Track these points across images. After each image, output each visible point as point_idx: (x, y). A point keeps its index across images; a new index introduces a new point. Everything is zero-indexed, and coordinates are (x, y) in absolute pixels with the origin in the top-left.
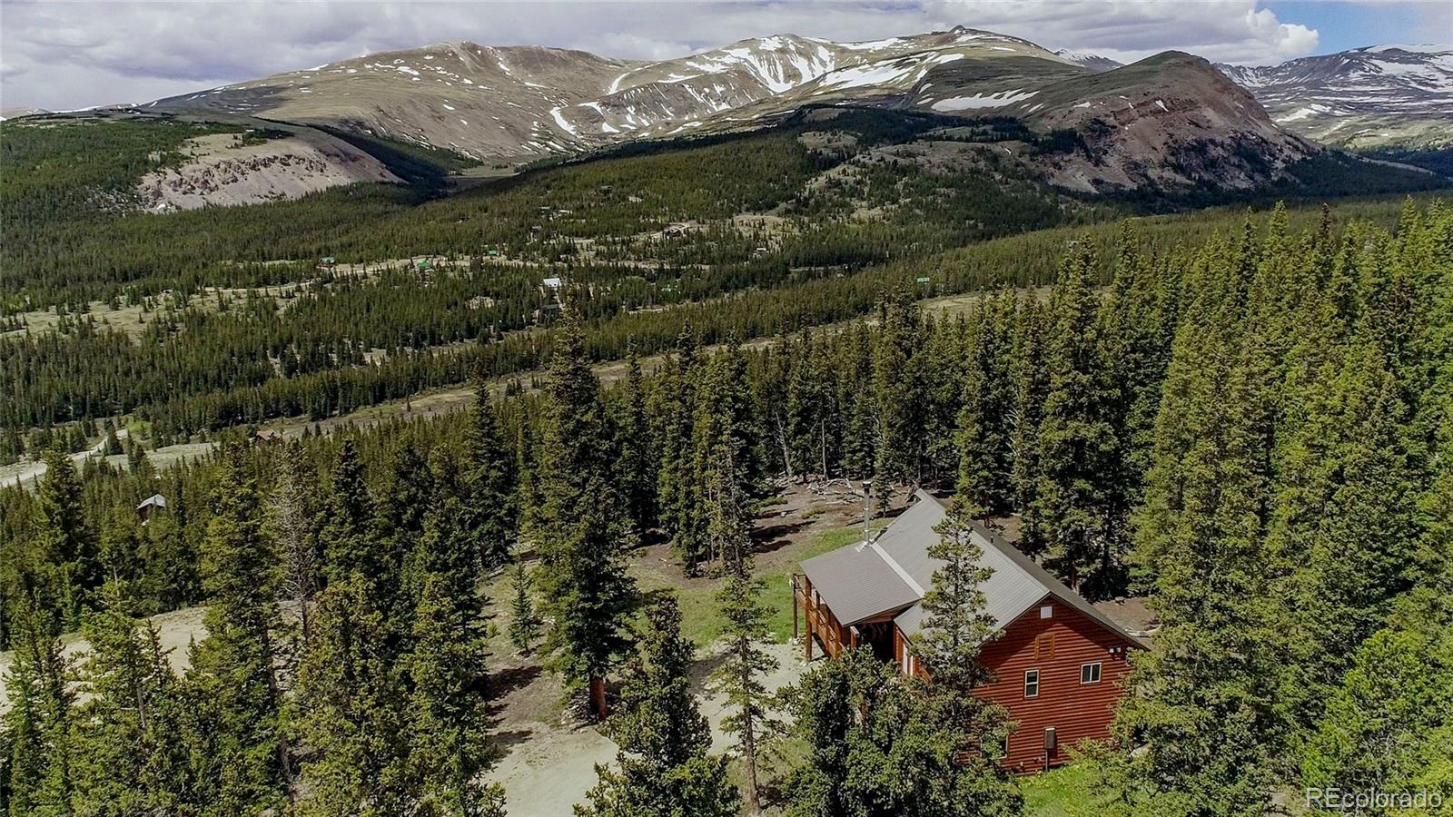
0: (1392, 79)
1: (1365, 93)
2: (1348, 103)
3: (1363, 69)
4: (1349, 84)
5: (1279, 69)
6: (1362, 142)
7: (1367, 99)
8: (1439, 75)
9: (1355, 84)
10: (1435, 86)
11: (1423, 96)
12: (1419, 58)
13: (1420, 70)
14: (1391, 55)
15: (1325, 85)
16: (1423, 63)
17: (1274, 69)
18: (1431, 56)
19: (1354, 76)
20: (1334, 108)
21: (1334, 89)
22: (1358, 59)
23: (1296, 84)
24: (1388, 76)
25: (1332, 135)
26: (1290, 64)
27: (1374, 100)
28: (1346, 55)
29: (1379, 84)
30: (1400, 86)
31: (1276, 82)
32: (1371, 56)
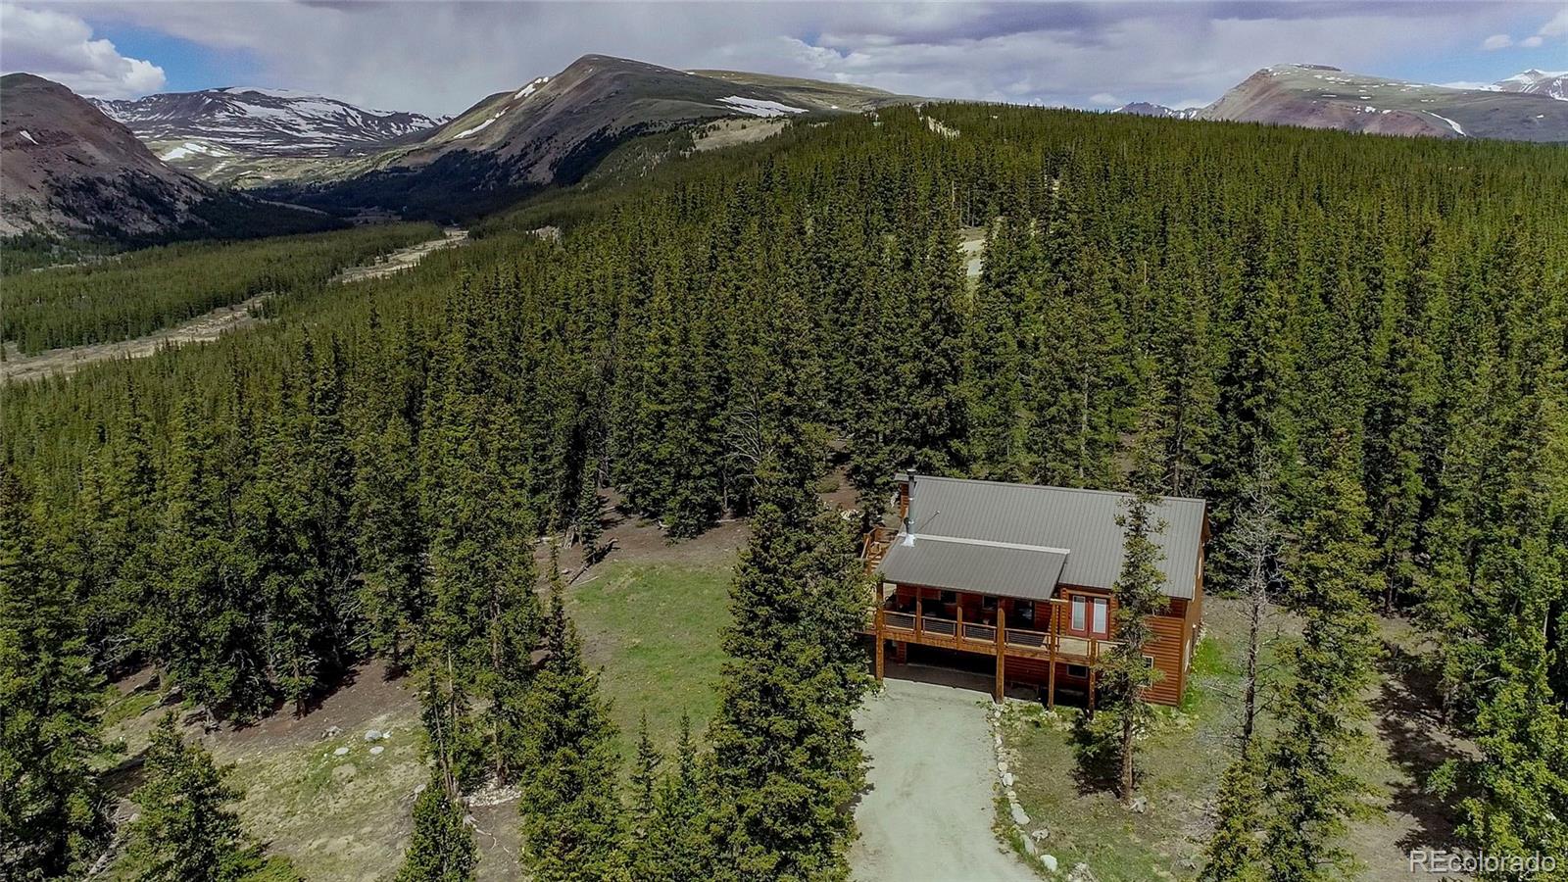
0: (258, 122)
1: (235, 135)
2: (222, 143)
3: (228, 110)
4: (217, 124)
5: (139, 104)
6: (247, 184)
7: (239, 141)
8: (299, 120)
9: (223, 124)
10: (299, 131)
11: (290, 140)
12: (278, 103)
13: (281, 114)
14: (250, 97)
15: (193, 124)
16: (283, 107)
17: (132, 104)
18: (288, 101)
19: (221, 116)
20: (210, 148)
21: (203, 128)
22: (220, 99)
23: (160, 122)
24: (253, 119)
25: (215, 177)
26: (149, 99)
27: (245, 142)
28: (207, 94)
29: (247, 126)
30: (267, 129)
31: (138, 118)
32: (232, 97)
